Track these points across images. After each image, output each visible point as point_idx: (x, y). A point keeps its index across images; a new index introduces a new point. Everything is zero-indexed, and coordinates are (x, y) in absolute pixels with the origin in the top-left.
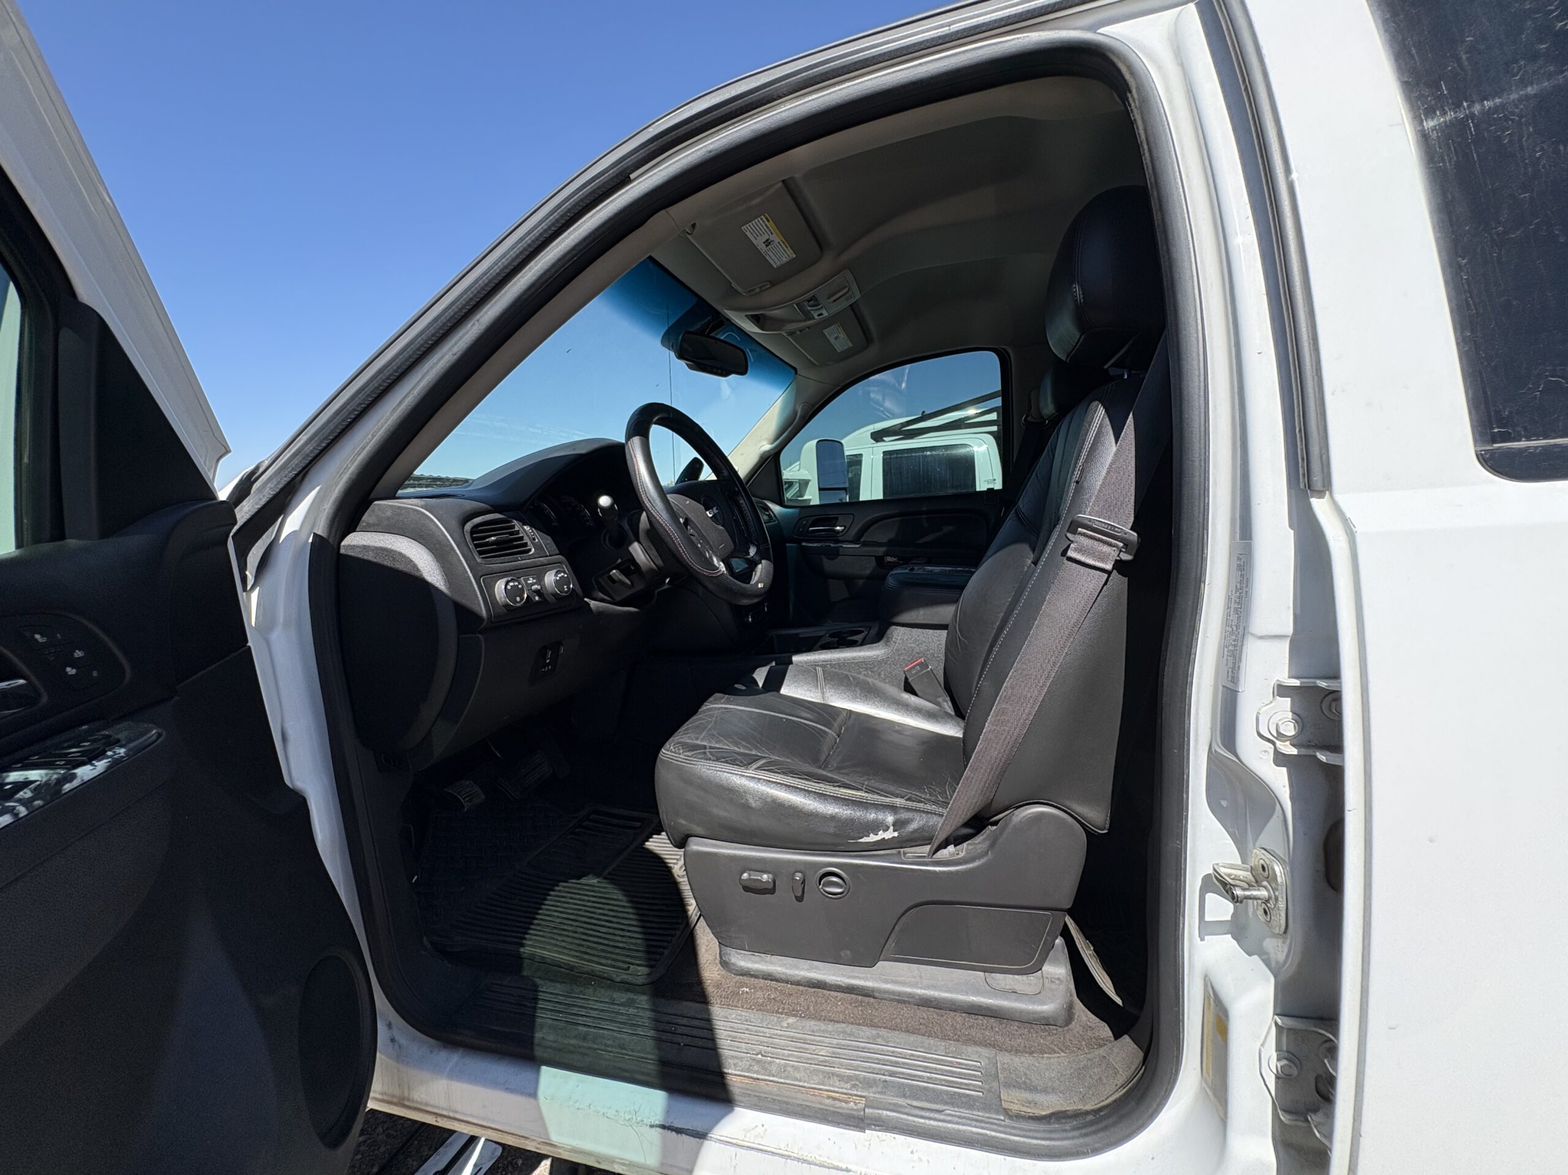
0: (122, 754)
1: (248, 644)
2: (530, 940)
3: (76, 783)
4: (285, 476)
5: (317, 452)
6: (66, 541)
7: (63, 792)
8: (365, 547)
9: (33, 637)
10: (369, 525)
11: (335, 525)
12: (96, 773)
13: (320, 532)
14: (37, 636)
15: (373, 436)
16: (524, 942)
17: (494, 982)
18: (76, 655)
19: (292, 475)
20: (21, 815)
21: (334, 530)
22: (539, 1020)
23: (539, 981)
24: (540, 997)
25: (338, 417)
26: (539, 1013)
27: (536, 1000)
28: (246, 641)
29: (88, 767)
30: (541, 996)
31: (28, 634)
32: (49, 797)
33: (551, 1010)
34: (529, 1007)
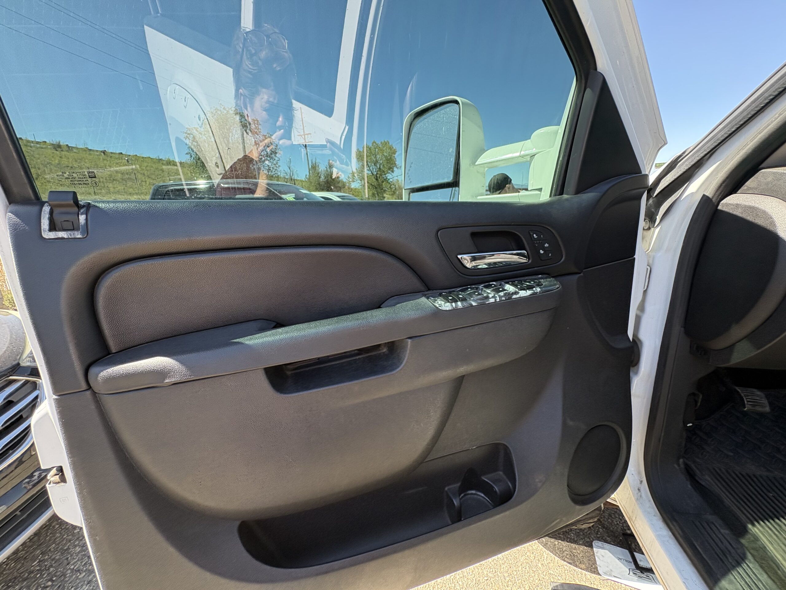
0: (538, 291)
1: (634, 257)
2: (762, 527)
3: (518, 296)
4: (698, 156)
5: (726, 135)
6: (563, 195)
7: (512, 298)
8: (737, 206)
9: (533, 235)
10: (749, 189)
11: (721, 189)
12: (525, 295)
13: (707, 194)
14: (535, 235)
15: (780, 114)
16: (756, 524)
17: (714, 522)
18: (545, 246)
19: (702, 155)
20: (497, 301)
21: (719, 192)
22: (731, 577)
23: (749, 556)
24: (742, 565)
25: (753, 105)
26: (734, 573)
27: (739, 564)
28: (634, 254)
29: (525, 292)
30: (744, 566)
31: (532, 234)
32: (507, 298)
33: (746, 582)
34: (730, 562)
